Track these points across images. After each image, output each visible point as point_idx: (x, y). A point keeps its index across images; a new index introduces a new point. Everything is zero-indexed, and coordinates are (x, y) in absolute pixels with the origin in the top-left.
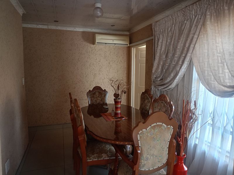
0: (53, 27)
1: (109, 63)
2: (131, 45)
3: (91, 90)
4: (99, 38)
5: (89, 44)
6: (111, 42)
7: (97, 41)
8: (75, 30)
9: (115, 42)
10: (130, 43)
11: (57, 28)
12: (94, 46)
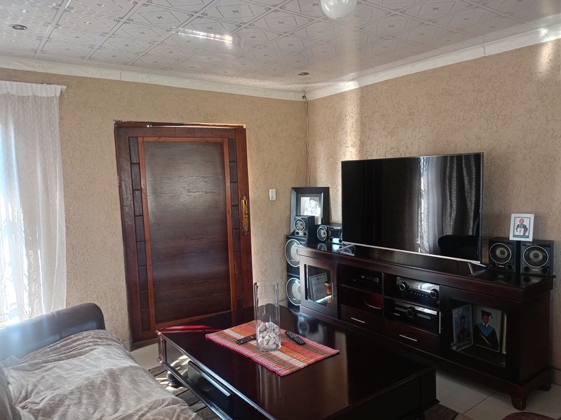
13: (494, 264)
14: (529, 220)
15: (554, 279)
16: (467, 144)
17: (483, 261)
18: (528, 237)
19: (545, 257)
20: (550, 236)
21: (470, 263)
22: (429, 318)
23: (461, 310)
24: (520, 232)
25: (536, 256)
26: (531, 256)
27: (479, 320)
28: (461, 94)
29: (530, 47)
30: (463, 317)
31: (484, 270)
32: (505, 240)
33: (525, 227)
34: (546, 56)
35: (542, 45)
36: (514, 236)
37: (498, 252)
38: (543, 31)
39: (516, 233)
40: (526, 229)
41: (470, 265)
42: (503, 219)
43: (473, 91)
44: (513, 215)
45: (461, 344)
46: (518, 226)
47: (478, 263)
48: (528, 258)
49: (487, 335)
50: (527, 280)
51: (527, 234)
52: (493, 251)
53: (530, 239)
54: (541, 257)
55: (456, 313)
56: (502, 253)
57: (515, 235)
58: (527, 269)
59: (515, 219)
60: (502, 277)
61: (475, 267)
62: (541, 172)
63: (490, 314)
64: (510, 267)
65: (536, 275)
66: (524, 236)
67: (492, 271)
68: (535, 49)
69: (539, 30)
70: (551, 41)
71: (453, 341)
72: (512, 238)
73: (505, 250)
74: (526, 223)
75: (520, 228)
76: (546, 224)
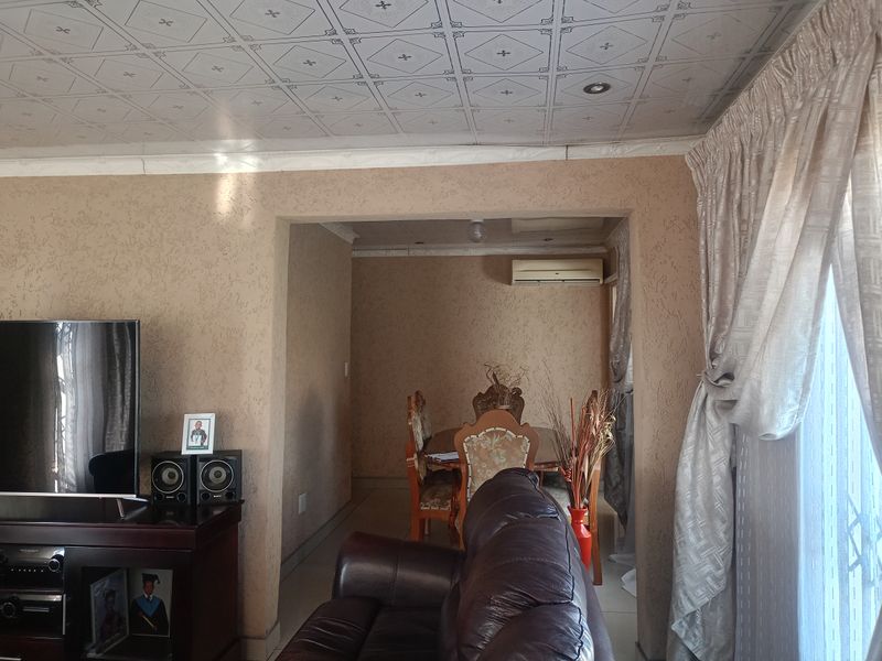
0: (419, 252)
1: (552, 329)
2: (609, 280)
3: (483, 392)
4: (520, 270)
5: (499, 285)
6: (552, 276)
7: (515, 276)
8: (467, 253)
9: (563, 275)
10: (605, 276)
11: (428, 254)
12: (512, 287)
13: (159, 496)
14: (208, 422)
15: (243, 506)
16: (120, 306)
17: (141, 493)
18: (207, 448)
19: (229, 476)
20: (237, 443)
21: (121, 499)
22: (46, 610)
23: (107, 582)
24: (196, 441)
25: (218, 475)
26: (211, 475)
27: (140, 592)
28: (109, 225)
29: (206, 175)
30: (112, 593)
31: (145, 508)
32: (175, 455)
33: (203, 433)
34: (227, 193)
35: (221, 175)
36: (188, 448)
37: (165, 476)
38: (221, 158)
39: (191, 444)
40: (204, 437)
41: (119, 504)
42: (173, 424)
43: (129, 223)
44: (187, 417)
45: (107, 641)
46: (194, 433)
47: (133, 497)
48: (206, 480)
49: (150, 614)
50: (206, 513)
51: (206, 444)
52: (157, 476)
53: (210, 451)
54: (224, 476)
55: (97, 590)
56: (171, 476)
57: (190, 446)
58: (206, 495)
59: (190, 422)
60: (172, 513)
61: (129, 505)
62: (225, 352)
63: (156, 577)
64: (182, 497)
65: (218, 504)
66: (202, 447)
67: (158, 508)
68: (211, 179)
69: (216, 155)
70: (232, 175)
71: (91, 641)
72: (185, 452)
73: (175, 471)
74: (205, 427)
75: (197, 436)
76: (232, 427)
